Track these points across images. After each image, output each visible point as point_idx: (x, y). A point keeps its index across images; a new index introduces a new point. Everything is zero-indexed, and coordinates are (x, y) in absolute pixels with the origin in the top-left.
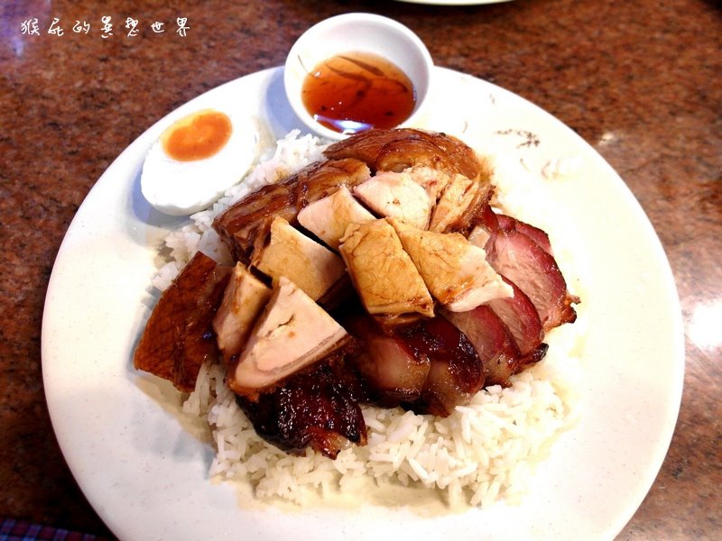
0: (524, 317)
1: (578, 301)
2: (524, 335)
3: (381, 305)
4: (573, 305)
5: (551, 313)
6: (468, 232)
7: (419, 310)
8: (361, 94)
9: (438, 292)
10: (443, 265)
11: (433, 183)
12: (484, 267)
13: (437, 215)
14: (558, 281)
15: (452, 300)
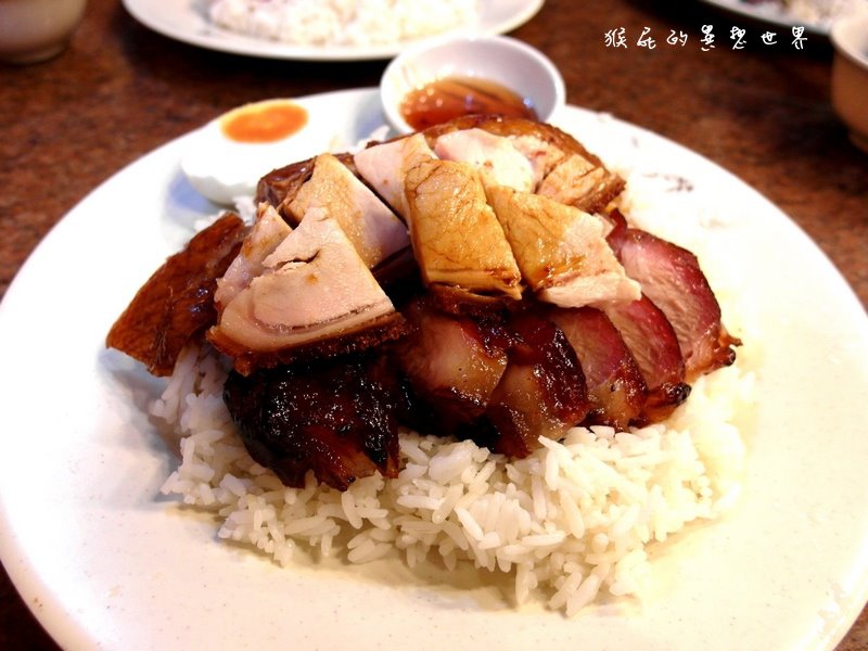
0: (655, 341)
1: (738, 343)
2: (654, 367)
3: (446, 271)
4: (732, 347)
5: (698, 347)
7: (501, 286)
9: (530, 268)
10: (540, 231)
11: (540, 153)
12: (599, 246)
14: (709, 306)
15: (550, 283)
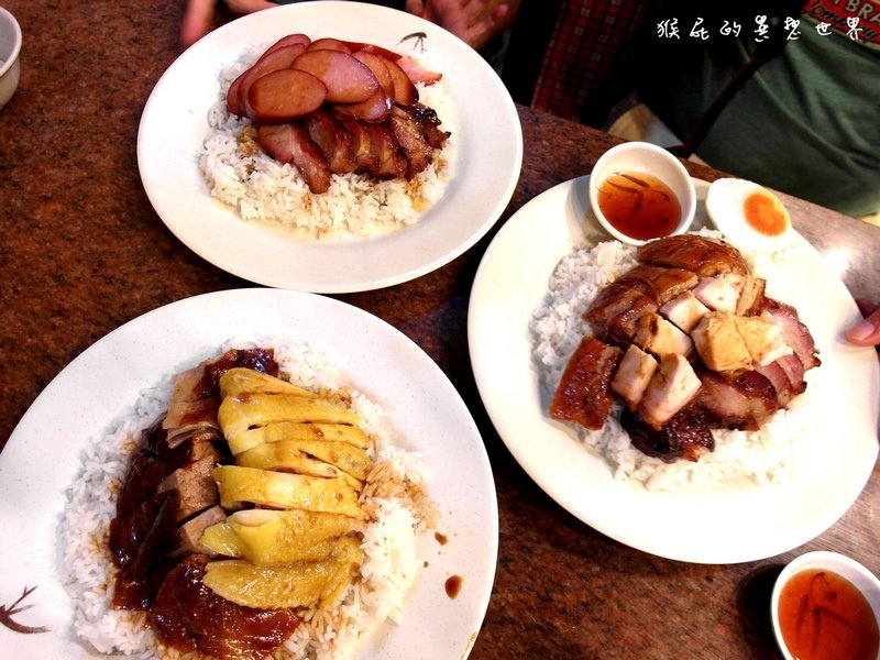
0: (795, 366)
1: (820, 353)
2: (795, 378)
4: (818, 355)
5: (807, 362)
6: (759, 313)
8: (638, 206)
9: (754, 355)
13: (741, 304)
14: (809, 341)
15: (761, 358)
